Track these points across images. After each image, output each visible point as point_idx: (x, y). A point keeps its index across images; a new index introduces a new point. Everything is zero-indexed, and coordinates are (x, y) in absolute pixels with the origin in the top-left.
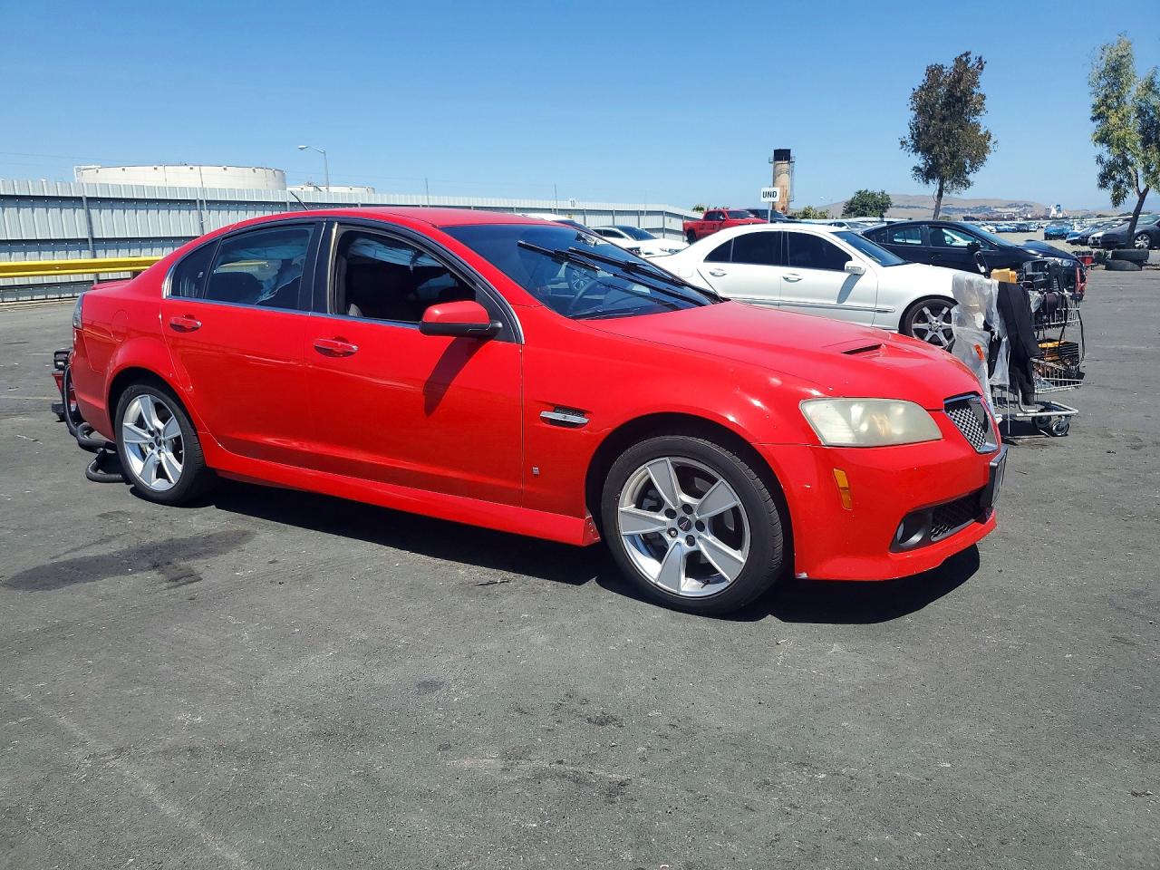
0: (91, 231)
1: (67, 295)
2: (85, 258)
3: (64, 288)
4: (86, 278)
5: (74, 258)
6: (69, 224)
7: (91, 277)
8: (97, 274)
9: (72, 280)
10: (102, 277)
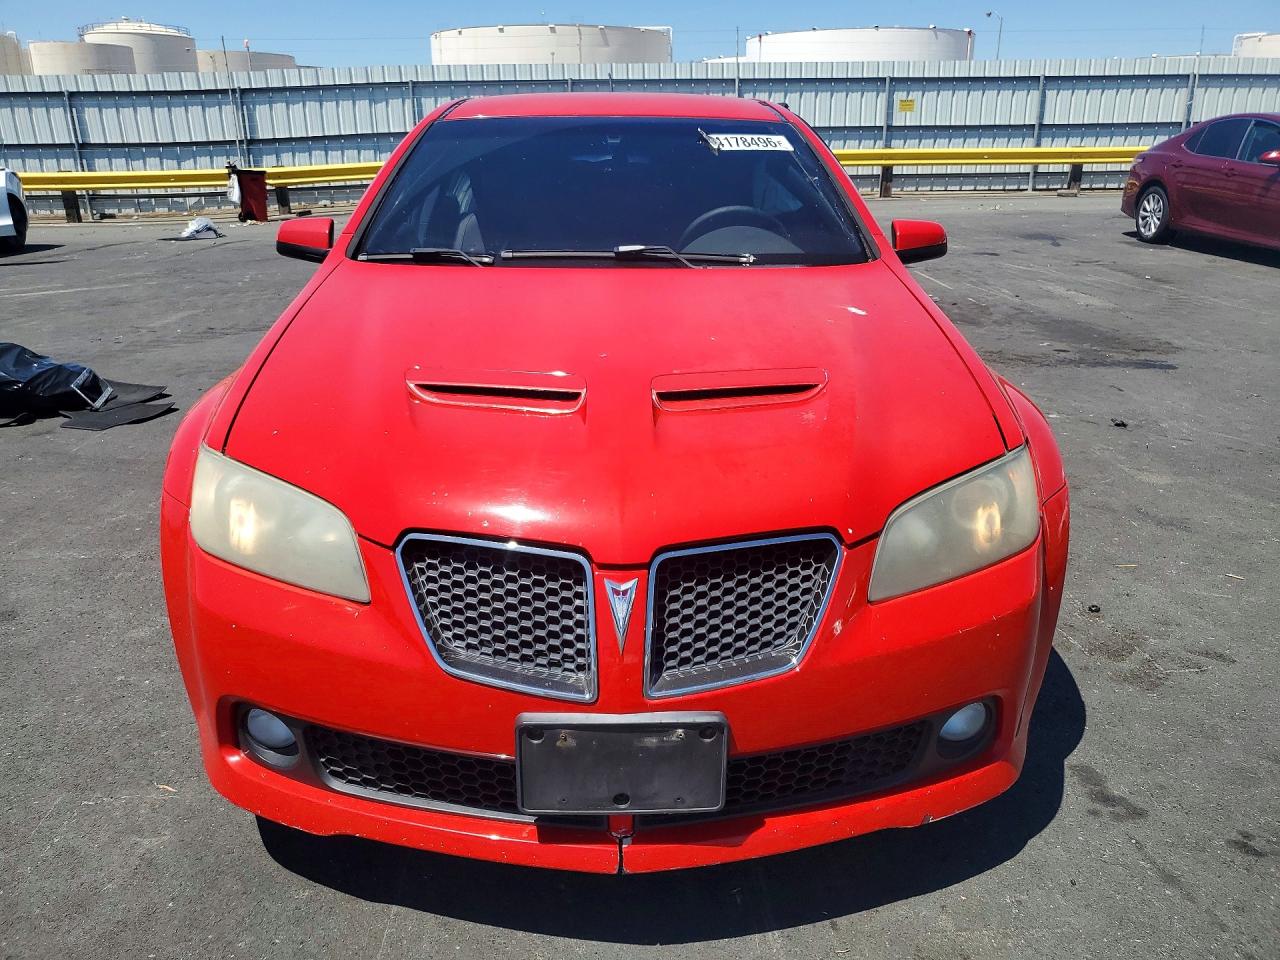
0: (1041, 115)
1: (997, 187)
2: (1028, 147)
3: (996, 180)
4: (1023, 169)
5: (1016, 146)
6: (1019, 107)
7: (1028, 169)
8: (1036, 166)
9: (1007, 171)
10: (1041, 169)
